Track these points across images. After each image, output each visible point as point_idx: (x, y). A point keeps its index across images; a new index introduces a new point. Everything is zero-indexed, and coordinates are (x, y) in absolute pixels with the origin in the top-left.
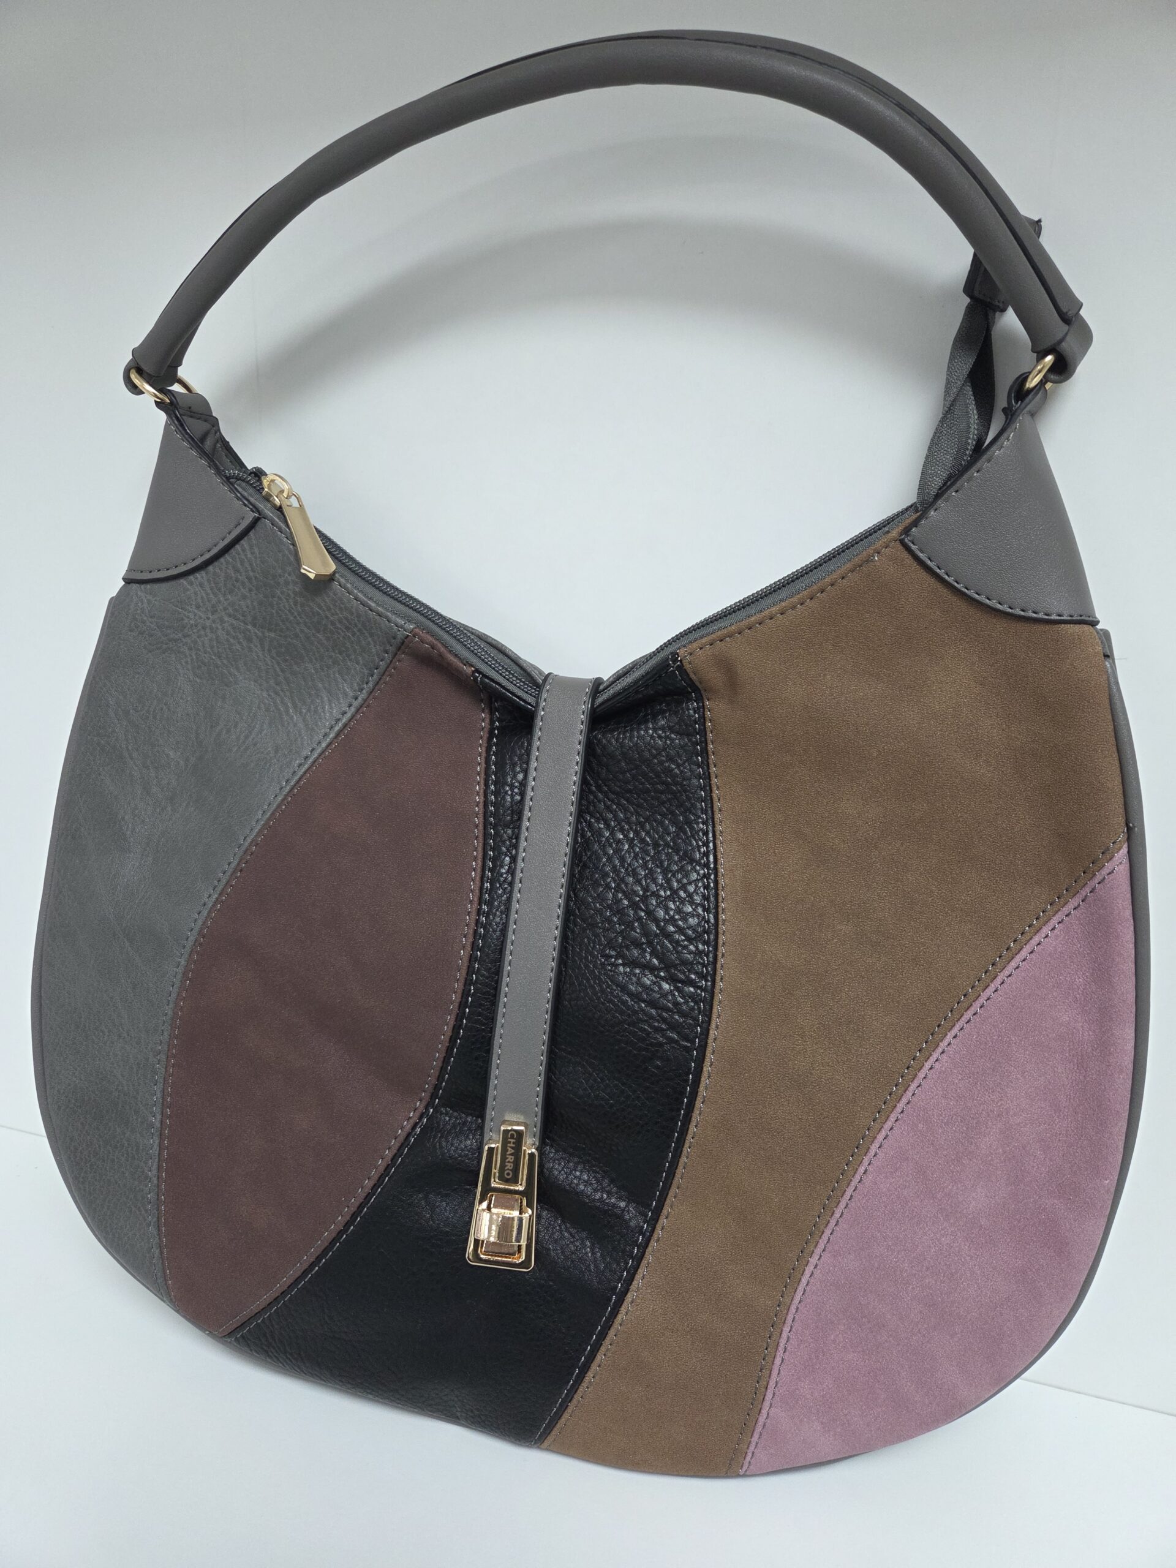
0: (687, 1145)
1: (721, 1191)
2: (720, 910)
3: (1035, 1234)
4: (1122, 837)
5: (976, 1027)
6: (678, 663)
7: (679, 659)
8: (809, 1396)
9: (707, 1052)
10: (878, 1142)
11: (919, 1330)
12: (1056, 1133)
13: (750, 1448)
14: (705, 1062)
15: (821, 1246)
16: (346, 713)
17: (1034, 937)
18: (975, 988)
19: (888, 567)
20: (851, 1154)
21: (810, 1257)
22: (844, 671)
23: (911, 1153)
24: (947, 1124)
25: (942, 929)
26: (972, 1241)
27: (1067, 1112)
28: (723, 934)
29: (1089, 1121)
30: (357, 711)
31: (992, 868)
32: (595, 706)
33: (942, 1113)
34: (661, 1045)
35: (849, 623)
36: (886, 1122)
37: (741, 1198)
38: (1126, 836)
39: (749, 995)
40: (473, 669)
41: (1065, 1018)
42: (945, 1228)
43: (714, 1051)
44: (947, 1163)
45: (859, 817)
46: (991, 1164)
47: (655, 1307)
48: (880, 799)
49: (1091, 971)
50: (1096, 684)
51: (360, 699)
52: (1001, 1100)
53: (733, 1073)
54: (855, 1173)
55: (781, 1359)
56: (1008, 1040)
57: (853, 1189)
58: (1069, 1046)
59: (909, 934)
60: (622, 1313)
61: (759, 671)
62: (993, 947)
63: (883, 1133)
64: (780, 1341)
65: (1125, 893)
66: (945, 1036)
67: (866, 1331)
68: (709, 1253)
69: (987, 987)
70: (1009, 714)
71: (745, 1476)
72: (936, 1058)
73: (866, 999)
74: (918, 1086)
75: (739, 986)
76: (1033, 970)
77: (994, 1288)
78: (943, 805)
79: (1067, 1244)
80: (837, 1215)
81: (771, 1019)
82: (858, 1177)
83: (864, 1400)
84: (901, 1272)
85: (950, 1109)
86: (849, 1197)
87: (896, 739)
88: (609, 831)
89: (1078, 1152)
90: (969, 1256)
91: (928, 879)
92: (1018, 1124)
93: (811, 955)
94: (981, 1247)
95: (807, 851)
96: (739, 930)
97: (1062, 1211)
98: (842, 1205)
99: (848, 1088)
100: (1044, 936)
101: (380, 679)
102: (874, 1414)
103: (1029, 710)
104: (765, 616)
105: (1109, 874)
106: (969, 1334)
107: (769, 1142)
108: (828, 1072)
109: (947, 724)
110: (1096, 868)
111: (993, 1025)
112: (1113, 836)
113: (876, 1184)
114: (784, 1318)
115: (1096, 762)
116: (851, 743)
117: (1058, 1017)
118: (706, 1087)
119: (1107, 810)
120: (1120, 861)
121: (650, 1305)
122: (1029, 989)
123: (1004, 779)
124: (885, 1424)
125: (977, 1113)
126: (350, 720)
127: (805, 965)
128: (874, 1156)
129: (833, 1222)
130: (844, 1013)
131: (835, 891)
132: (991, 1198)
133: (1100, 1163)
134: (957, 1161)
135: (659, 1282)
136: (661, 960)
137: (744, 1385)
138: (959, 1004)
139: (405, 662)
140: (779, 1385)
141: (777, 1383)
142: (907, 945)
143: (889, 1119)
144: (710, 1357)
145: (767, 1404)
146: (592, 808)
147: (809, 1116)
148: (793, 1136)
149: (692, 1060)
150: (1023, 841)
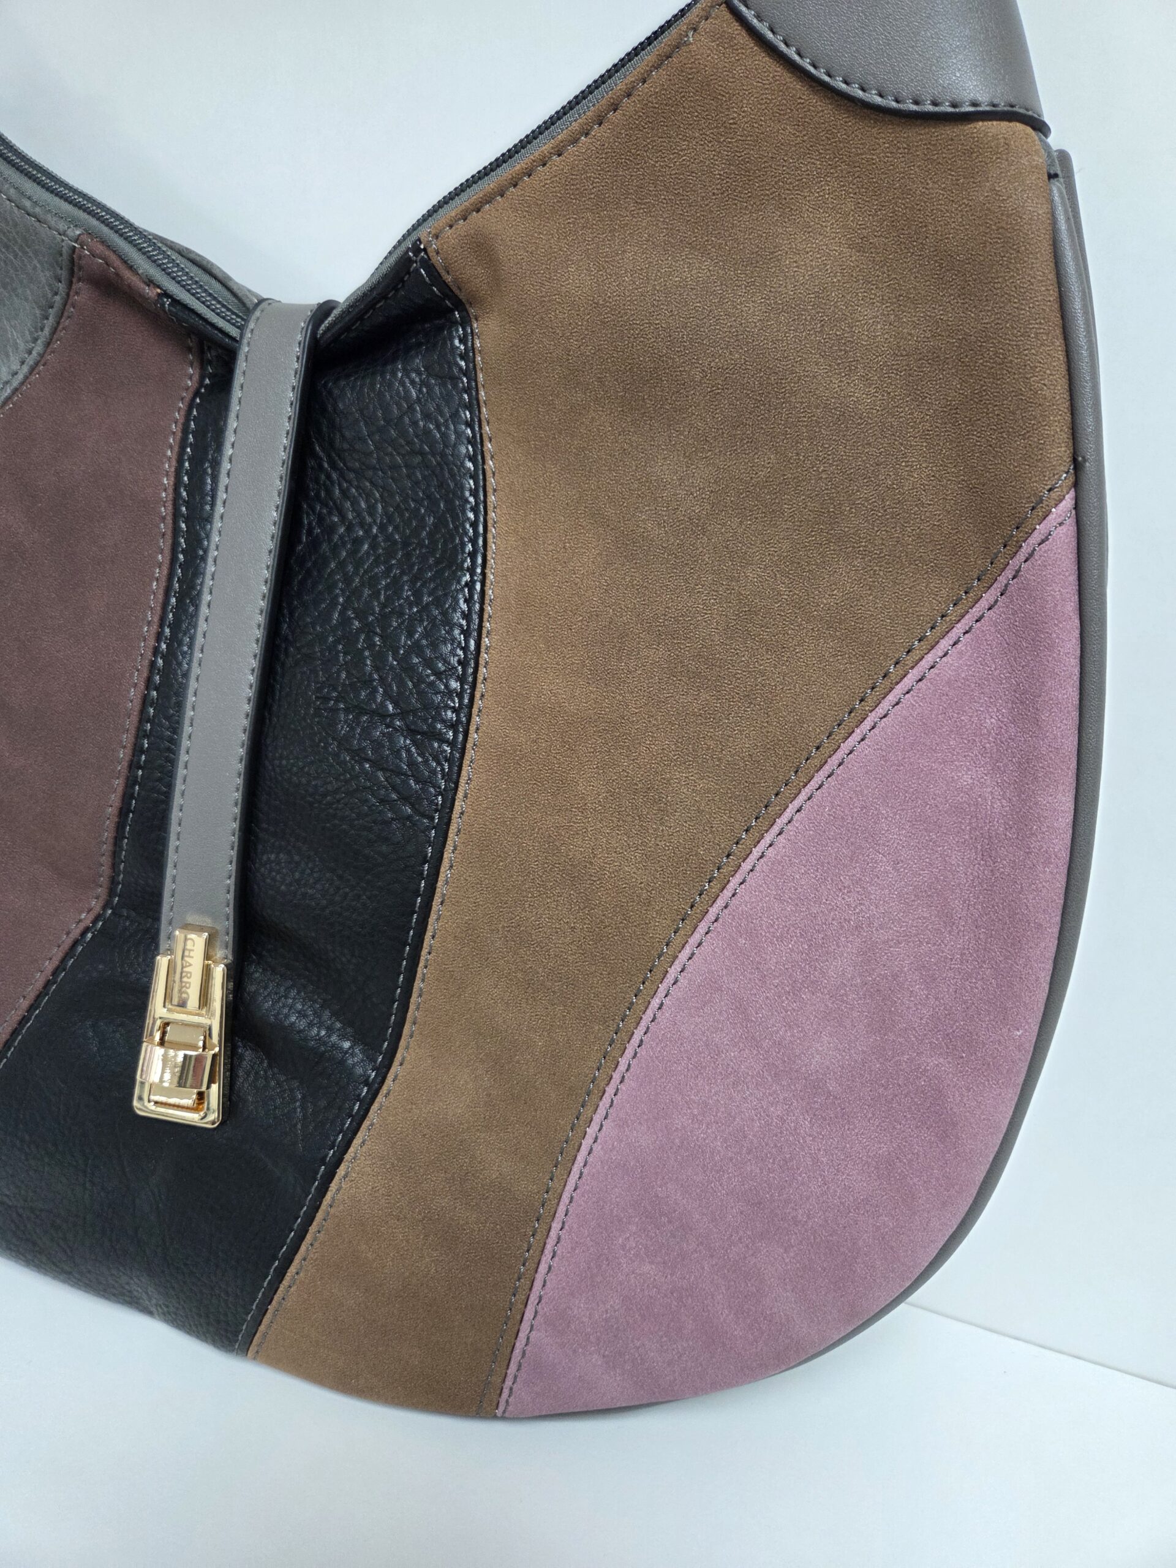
0: (422, 964)
1: (469, 1029)
2: (484, 631)
3: (909, 1108)
4: (1065, 479)
5: (829, 794)
6: (422, 254)
7: (422, 247)
8: (585, 1320)
9: (451, 831)
10: (679, 963)
11: (740, 1239)
12: (946, 958)
13: (507, 1383)
14: (447, 846)
15: (601, 1111)
16: (16, 373)
17: (926, 656)
18: (833, 736)
19: (709, 52)
20: (641, 980)
21: (589, 1127)
22: (653, 243)
23: (726, 981)
24: (781, 939)
25: (792, 649)
26: (815, 1115)
27: (964, 926)
28: (485, 667)
29: (995, 939)
30: (32, 370)
31: (869, 552)
32: (318, 336)
33: (774, 923)
34: (387, 823)
35: (657, 162)
36: (692, 934)
37: (495, 1039)
38: (1072, 479)
39: (515, 751)
40: (159, 291)
41: (967, 779)
42: (775, 1092)
43: (459, 831)
44: (779, 997)
45: (680, 485)
46: (843, 1001)
47: (376, 1185)
48: (710, 453)
49: (1010, 705)
50: (1031, 219)
51: (34, 353)
52: (861, 904)
53: (484, 861)
54: (647, 1008)
55: (547, 1266)
56: (876, 812)
57: (644, 1031)
58: (970, 823)
59: (743, 659)
60: (332, 1191)
61: (527, 252)
62: (862, 674)
63: (687, 951)
64: (547, 1242)
65: (1067, 574)
66: (785, 810)
67: (667, 1235)
68: (454, 1115)
69: (850, 734)
70: (900, 296)
71: (503, 1418)
72: (769, 842)
73: (675, 755)
74: (742, 883)
75: (500, 740)
76: (920, 705)
77: (847, 1184)
78: (798, 454)
79: (955, 1124)
80: (622, 1067)
81: (543, 785)
82: (649, 1013)
83: (663, 1328)
84: (712, 1153)
85: (786, 917)
86: (638, 1042)
87: (727, 348)
88: (345, 525)
89: (977, 988)
90: (810, 1136)
91: (776, 575)
92: (885, 942)
93: (604, 694)
94: (829, 1124)
95: (608, 543)
96: (508, 661)
97: (950, 1075)
98: (629, 1052)
99: (641, 883)
100: (941, 654)
101: (58, 323)
102: (677, 1349)
103: (928, 283)
104: (534, 161)
105: (1043, 542)
106: (810, 1248)
107: (529, 960)
108: (614, 861)
109: (805, 319)
110: (1021, 535)
111: (855, 791)
112: (1049, 478)
113: (676, 1024)
114: (553, 1210)
115: (1026, 355)
116: (663, 361)
117: (956, 777)
118: (446, 880)
119: (1042, 435)
120: (1060, 520)
121: (370, 1181)
122: (911, 736)
123: (890, 406)
124: (693, 1364)
125: (825, 924)
126: (22, 383)
127: (595, 708)
128: (674, 984)
129: (617, 1076)
130: (642, 775)
131: (644, 600)
132: (844, 1051)
133: (1009, 1005)
134: (794, 994)
135: (383, 1151)
136: (396, 705)
137: (494, 1297)
138: (808, 762)
139: (84, 295)
140: (543, 1301)
141: (540, 1298)
142: (739, 676)
143: (697, 930)
144: (450, 1257)
145: (525, 1327)
146: (323, 494)
147: (585, 924)
148: (562, 952)
149: (429, 842)
150: (916, 505)
